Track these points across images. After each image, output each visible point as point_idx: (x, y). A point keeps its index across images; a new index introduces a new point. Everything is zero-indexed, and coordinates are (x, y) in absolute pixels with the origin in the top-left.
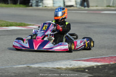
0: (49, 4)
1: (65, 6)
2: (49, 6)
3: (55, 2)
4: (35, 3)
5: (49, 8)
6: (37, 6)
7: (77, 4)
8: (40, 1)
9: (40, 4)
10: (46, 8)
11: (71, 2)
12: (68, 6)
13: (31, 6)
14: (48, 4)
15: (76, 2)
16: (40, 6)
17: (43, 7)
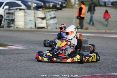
0: (21, 25)
1: (36, 28)
2: (21, 27)
3: (26, 24)
4: (7, 24)
5: (21, 29)
6: (9, 27)
7: (48, 26)
8: (11, 22)
9: (12, 25)
10: (17, 29)
11: (42, 24)
12: (39, 28)
13: (3, 27)
14: (19, 26)
15: (47, 23)
16: (12, 27)
17: (14, 28)
